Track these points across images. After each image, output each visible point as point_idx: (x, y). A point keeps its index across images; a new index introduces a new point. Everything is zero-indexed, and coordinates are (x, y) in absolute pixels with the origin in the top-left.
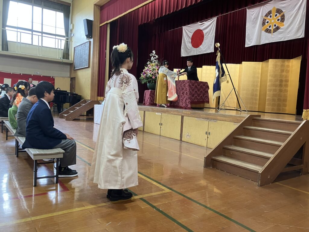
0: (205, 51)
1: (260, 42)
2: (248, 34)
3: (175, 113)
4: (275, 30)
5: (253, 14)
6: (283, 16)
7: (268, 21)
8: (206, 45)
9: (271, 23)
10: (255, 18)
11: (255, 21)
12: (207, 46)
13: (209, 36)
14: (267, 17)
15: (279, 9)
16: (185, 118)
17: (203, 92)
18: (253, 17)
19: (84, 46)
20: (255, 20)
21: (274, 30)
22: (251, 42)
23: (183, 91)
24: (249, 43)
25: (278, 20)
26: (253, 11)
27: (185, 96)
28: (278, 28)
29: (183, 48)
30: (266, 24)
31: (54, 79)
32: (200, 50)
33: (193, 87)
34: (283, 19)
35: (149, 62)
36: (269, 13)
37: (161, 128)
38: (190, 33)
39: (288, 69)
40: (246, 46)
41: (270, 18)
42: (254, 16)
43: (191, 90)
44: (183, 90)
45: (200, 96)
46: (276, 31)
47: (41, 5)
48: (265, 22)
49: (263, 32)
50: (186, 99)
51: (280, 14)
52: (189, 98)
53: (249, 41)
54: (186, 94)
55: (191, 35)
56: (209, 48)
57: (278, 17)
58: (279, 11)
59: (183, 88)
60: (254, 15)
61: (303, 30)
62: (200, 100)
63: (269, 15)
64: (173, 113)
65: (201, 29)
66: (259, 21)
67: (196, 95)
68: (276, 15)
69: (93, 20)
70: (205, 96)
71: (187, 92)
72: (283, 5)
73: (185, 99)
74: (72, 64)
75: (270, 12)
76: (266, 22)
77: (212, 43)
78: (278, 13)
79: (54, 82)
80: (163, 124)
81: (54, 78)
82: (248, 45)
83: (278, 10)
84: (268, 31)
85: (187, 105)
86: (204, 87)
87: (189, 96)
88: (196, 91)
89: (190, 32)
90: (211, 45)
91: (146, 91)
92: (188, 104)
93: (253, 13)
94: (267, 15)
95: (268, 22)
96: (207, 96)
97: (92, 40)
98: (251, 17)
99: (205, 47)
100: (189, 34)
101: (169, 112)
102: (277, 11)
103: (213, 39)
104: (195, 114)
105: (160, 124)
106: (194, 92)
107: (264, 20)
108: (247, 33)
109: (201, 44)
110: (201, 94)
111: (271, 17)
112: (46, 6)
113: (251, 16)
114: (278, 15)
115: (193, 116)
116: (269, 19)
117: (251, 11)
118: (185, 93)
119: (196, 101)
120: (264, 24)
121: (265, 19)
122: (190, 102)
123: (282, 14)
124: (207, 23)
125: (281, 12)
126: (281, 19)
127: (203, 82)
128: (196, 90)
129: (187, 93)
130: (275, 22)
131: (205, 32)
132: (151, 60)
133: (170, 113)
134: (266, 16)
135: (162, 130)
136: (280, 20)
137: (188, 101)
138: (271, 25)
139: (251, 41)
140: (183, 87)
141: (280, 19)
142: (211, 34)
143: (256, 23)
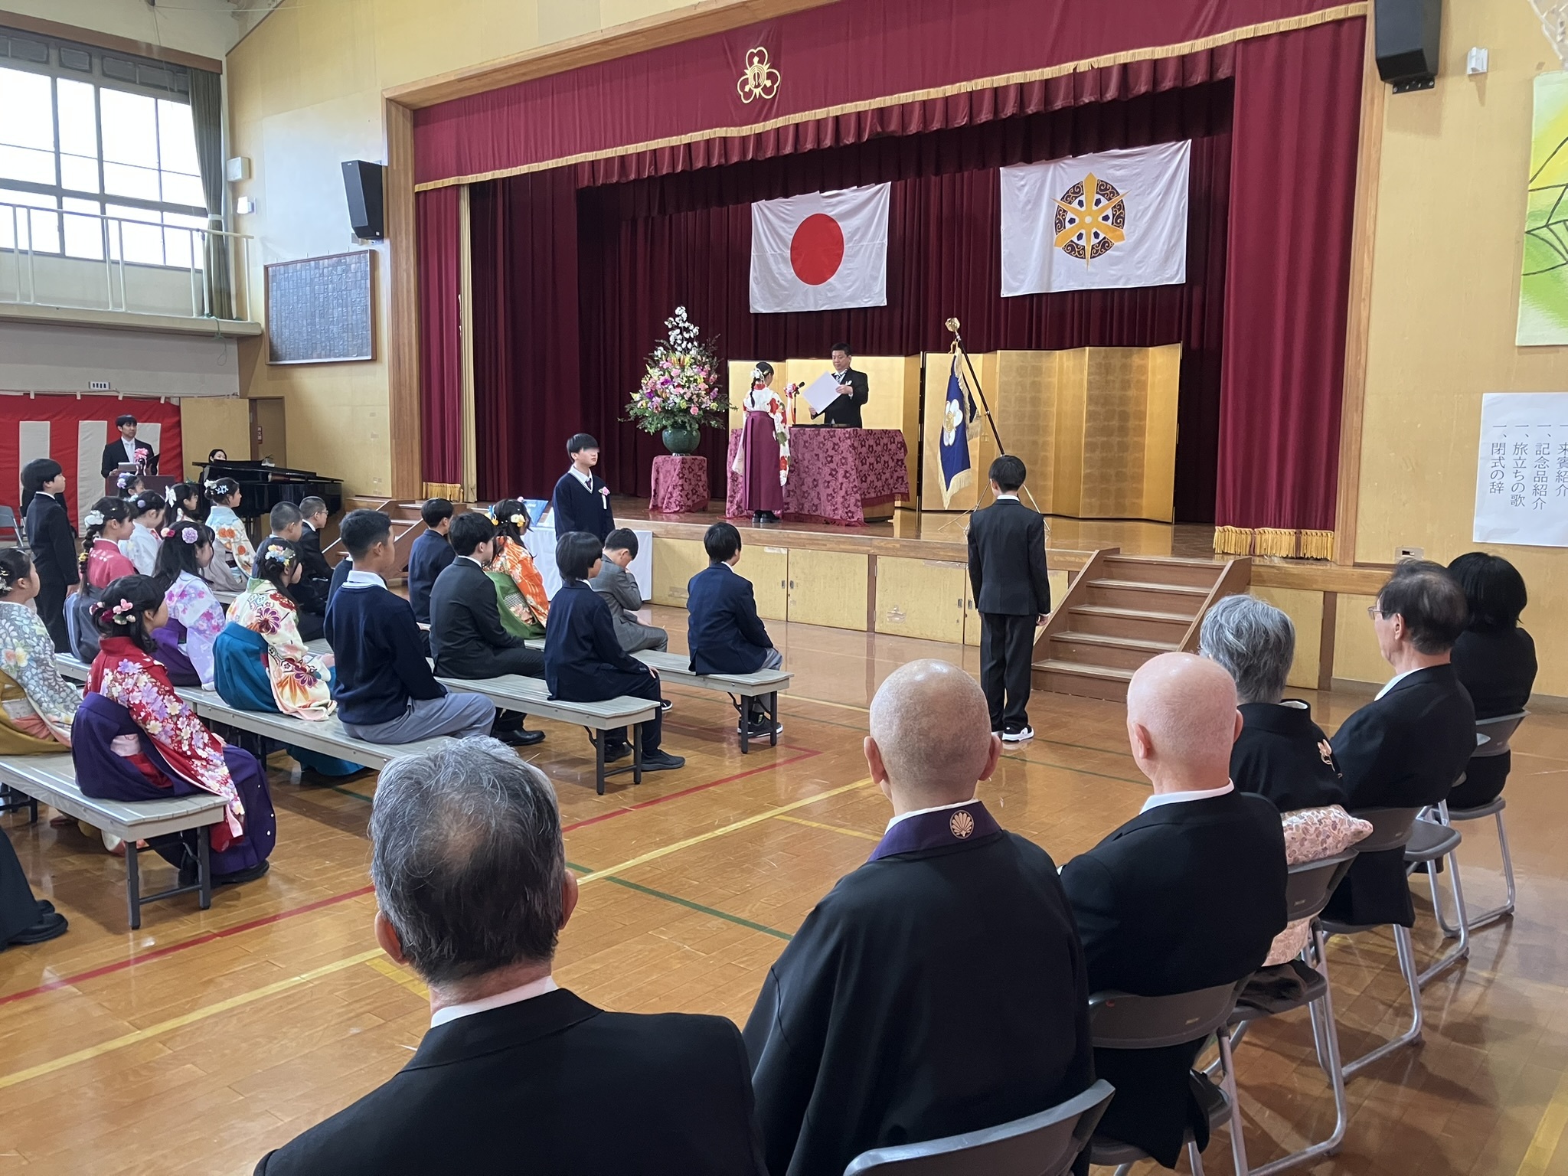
0: (851, 299)
1: (1049, 284)
2: (1010, 254)
3: (842, 547)
4: (1097, 251)
5: (1023, 186)
6: (1120, 207)
7: (1074, 217)
8: (852, 278)
9: (1082, 225)
10: (1029, 202)
11: (1030, 210)
12: (854, 282)
13: (865, 243)
14: (1070, 203)
15: (1107, 183)
16: (880, 560)
17: (892, 464)
18: (1022, 197)
19: (335, 267)
20: (1029, 207)
21: (1093, 248)
22: (1023, 281)
23: (833, 466)
24: (1015, 284)
25: (1106, 218)
26: (1023, 178)
27: (842, 484)
28: (1105, 245)
29: (756, 278)
30: (1068, 225)
31: (178, 408)
32: (829, 295)
33: (864, 450)
34: (1119, 219)
35: (661, 348)
36: (1074, 193)
37: (788, 595)
38: (783, 225)
39: (1143, 378)
40: (1004, 294)
41: (1078, 207)
42: (1027, 193)
43: (857, 462)
44: (832, 461)
45: (883, 478)
46: (1100, 254)
47: (90, 71)
48: (1064, 219)
49: (1059, 252)
50: (846, 492)
51: (1110, 199)
52: (855, 489)
53: (1014, 278)
54: (845, 476)
55: (789, 233)
56: (867, 289)
57: (1105, 208)
58: (1106, 190)
59: (832, 457)
60: (1026, 189)
61: (1181, 259)
62: (883, 493)
63: (1076, 198)
64: (834, 546)
65: (830, 214)
66: (1044, 216)
67: (872, 477)
68: (1098, 202)
69: (385, 163)
70: (895, 477)
71: (849, 469)
72: (1119, 173)
73: (842, 493)
74: (260, 336)
75: (1077, 190)
76: (1067, 220)
77: (879, 272)
78: (1103, 195)
79: (179, 422)
80: (795, 585)
81: (174, 402)
82: (1010, 292)
83: (1102, 185)
84: (1072, 249)
85: (853, 513)
86: (893, 447)
87: (856, 483)
88: (870, 464)
89: (785, 221)
90: (875, 279)
91: (658, 460)
92: (853, 508)
93: (1022, 183)
94: (1069, 196)
95: (1072, 221)
96: (902, 477)
97: (383, 248)
98: (1017, 196)
99: (848, 284)
100: (782, 228)
101: (818, 544)
102: (1100, 190)
103: (879, 255)
104: (919, 548)
105: (783, 582)
106: (866, 467)
107: (1061, 212)
108: (1007, 251)
109: (833, 273)
110: (884, 473)
111: (1081, 203)
112: (109, 76)
113: (1017, 192)
114: (1104, 201)
115: (912, 554)
116: (1074, 211)
117: (1016, 177)
118: (841, 472)
119: (873, 495)
120: (1059, 224)
121: (1064, 211)
122: (859, 504)
123: (1116, 200)
124: (852, 196)
125: (1113, 193)
126: (1114, 215)
127: (890, 431)
128: (872, 460)
129: (846, 472)
130: (1094, 223)
131: (846, 227)
132: (669, 341)
133: (824, 548)
134: (1067, 198)
135: (794, 602)
136: (1110, 220)
137: (853, 500)
138: (1083, 231)
139: (1021, 277)
140: (831, 452)
141: (1111, 216)
142: (872, 240)
143: (1035, 220)
